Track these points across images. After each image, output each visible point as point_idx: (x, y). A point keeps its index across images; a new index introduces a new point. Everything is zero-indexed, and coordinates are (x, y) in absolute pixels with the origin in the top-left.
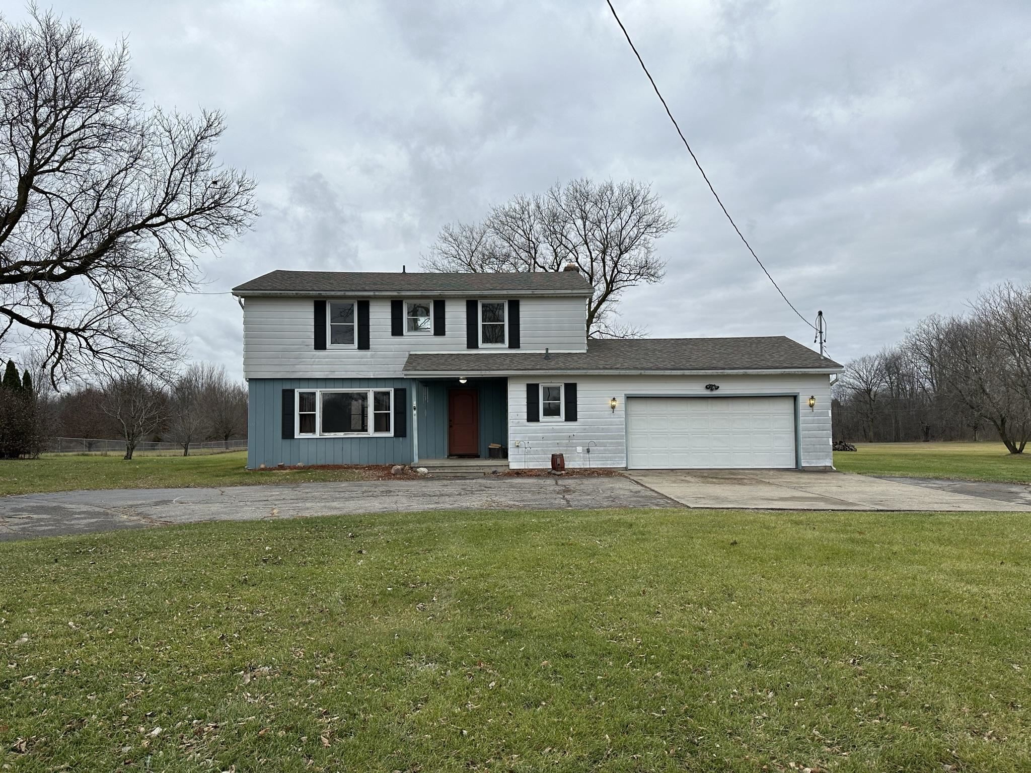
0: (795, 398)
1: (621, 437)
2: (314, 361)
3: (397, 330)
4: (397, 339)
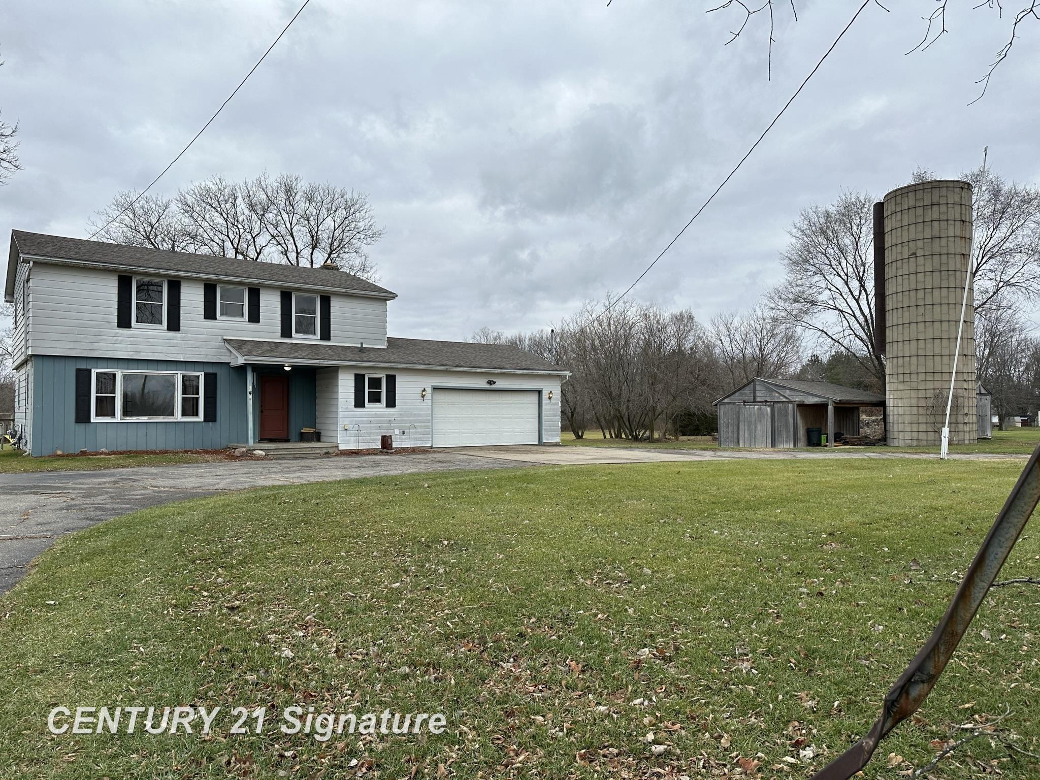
0: (540, 392)
1: (428, 421)
2: (117, 340)
3: (210, 314)
4: (210, 323)
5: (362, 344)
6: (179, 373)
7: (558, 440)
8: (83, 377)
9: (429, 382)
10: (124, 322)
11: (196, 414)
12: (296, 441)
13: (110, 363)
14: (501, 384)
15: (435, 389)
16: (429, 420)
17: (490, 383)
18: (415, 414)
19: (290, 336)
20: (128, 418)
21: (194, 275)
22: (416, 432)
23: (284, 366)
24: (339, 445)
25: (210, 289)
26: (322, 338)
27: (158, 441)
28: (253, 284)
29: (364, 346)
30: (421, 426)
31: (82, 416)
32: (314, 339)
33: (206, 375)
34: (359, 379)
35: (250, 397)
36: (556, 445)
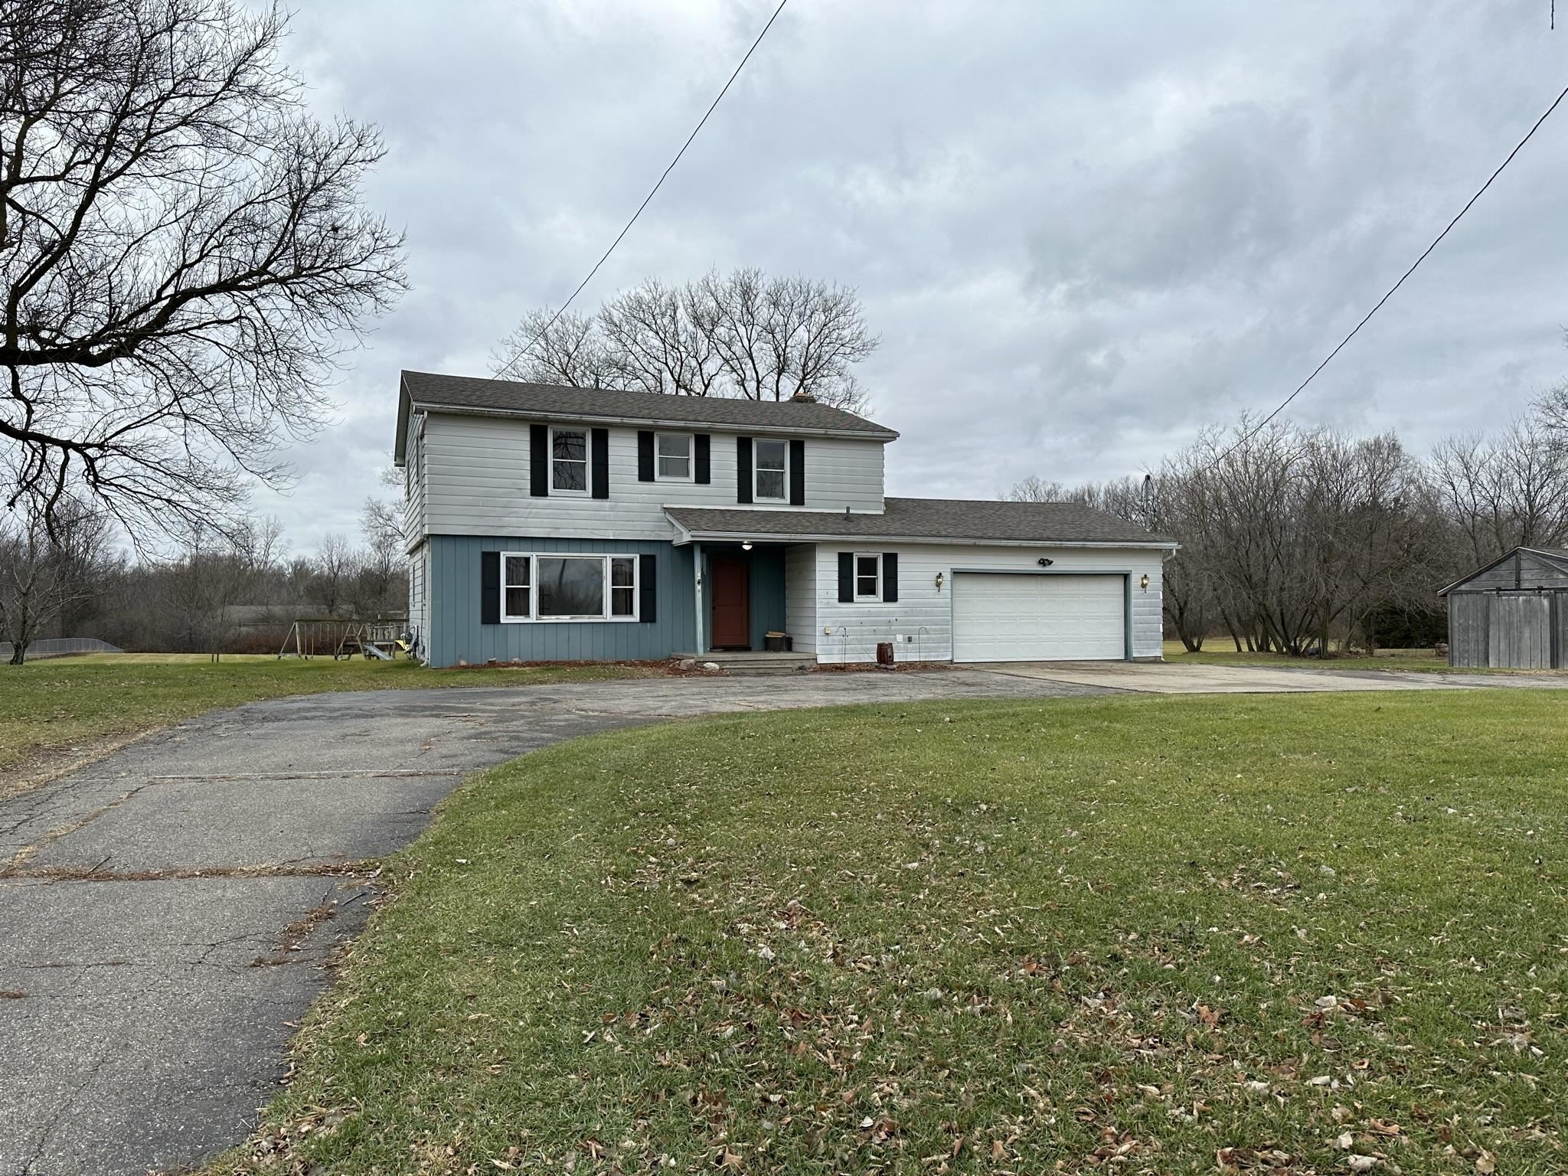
0: (1126, 577)
1: (946, 623)
2: (530, 513)
3: (646, 474)
4: (646, 486)
5: (848, 509)
6: (608, 555)
7: (1158, 653)
8: (490, 561)
9: (946, 564)
10: (539, 489)
11: (629, 611)
12: (759, 651)
13: (523, 544)
14: (1060, 564)
15: (956, 573)
16: (948, 621)
17: (1043, 562)
18: (926, 612)
19: (750, 501)
20: (545, 617)
21: (626, 420)
22: (928, 639)
23: (742, 543)
24: (819, 657)
25: (645, 440)
26: (793, 503)
27: (582, 649)
28: (701, 429)
29: (851, 511)
30: (935, 630)
31: (490, 616)
32: (781, 505)
33: (641, 557)
34: (845, 560)
35: (699, 587)
36: (1155, 661)
